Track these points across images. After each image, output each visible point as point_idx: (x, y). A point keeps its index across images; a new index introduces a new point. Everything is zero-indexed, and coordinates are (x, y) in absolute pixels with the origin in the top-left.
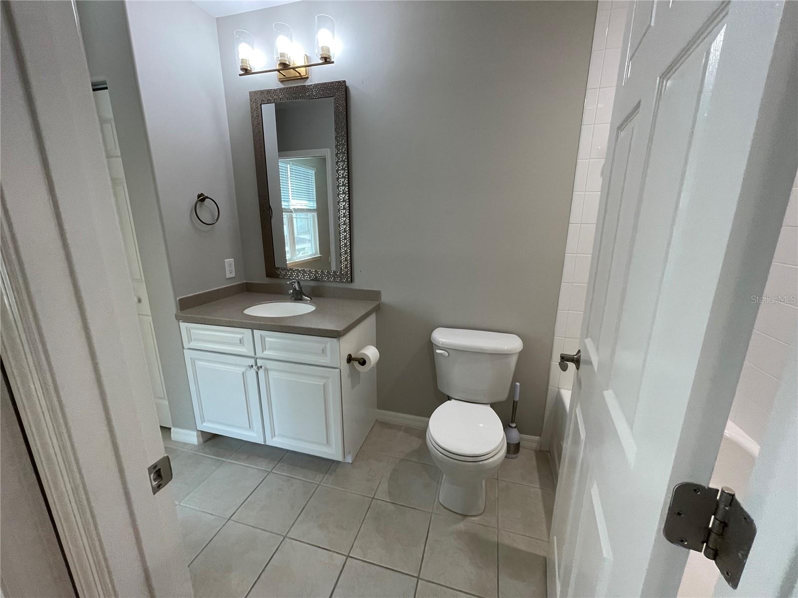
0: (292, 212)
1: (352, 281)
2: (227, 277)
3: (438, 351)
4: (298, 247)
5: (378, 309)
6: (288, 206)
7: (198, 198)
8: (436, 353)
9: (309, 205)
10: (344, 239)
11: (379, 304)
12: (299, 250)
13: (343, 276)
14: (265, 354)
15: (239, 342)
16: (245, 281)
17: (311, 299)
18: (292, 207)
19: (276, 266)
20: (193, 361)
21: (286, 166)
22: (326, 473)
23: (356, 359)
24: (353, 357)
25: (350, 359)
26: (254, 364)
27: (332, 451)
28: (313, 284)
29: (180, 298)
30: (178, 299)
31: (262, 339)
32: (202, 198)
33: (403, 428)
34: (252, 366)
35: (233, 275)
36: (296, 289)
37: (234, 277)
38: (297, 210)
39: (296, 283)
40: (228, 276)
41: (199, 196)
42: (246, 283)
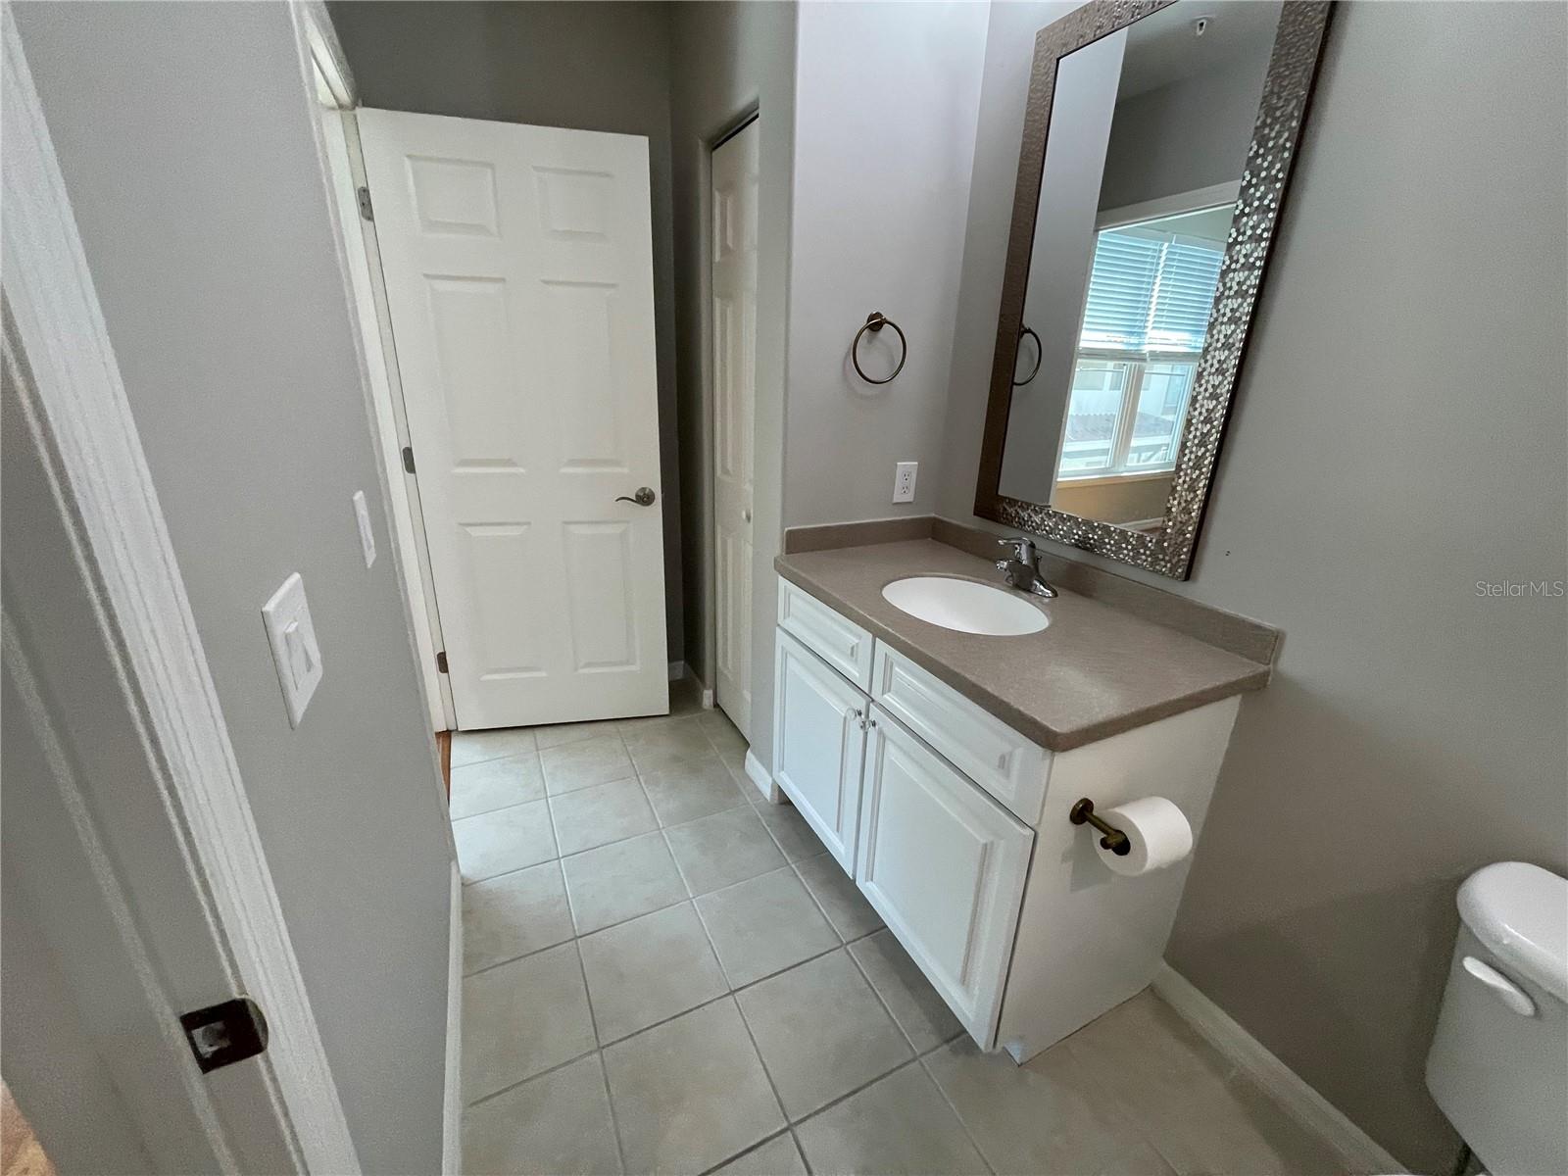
0: (1144, 360)
1: (1188, 576)
2: (895, 501)
3: (1473, 967)
4: (1135, 443)
5: (1254, 689)
6: (1139, 344)
7: (868, 321)
8: (1463, 967)
9: (1193, 344)
10: (1200, 445)
11: (1266, 674)
12: (1139, 450)
13: (1165, 555)
14: (886, 699)
15: (849, 652)
16: (933, 515)
17: (1055, 594)
18: (1146, 349)
19: (1000, 493)
20: (785, 654)
21: (1157, 248)
22: (947, 1041)
23: (1100, 825)
24: (1095, 813)
25: (1082, 813)
26: (863, 711)
27: (970, 1007)
28: (1075, 555)
29: (790, 528)
30: (786, 529)
31: (889, 666)
32: (876, 324)
33: (1233, 1073)
34: (860, 714)
35: (909, 497)
36: (1019, 561)
37: (910, 503)
38: (1157, 357)
39: (1024, 547)
40: (898, 498)
41: (872, 317)
42: (935, 519)
